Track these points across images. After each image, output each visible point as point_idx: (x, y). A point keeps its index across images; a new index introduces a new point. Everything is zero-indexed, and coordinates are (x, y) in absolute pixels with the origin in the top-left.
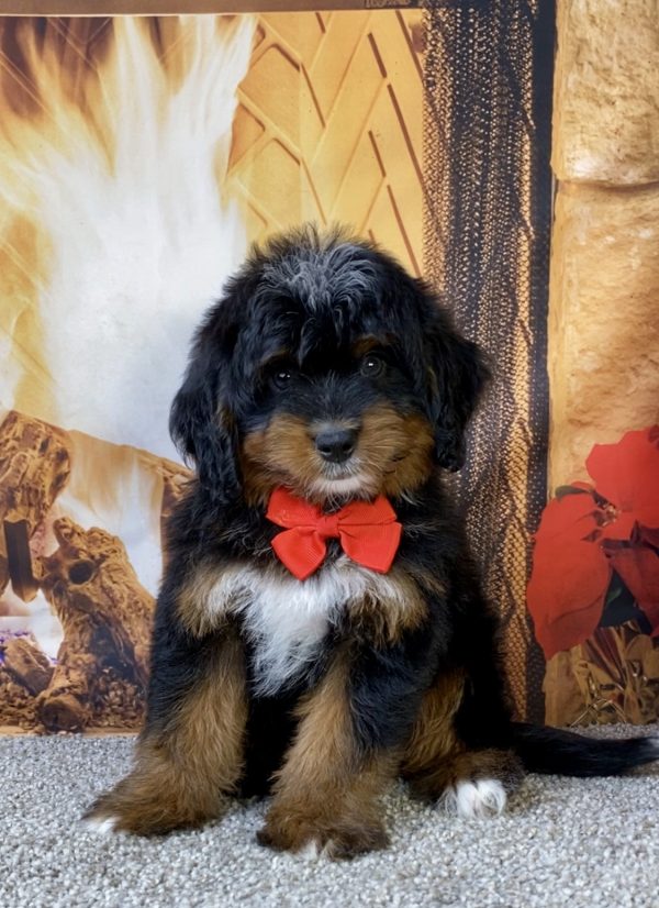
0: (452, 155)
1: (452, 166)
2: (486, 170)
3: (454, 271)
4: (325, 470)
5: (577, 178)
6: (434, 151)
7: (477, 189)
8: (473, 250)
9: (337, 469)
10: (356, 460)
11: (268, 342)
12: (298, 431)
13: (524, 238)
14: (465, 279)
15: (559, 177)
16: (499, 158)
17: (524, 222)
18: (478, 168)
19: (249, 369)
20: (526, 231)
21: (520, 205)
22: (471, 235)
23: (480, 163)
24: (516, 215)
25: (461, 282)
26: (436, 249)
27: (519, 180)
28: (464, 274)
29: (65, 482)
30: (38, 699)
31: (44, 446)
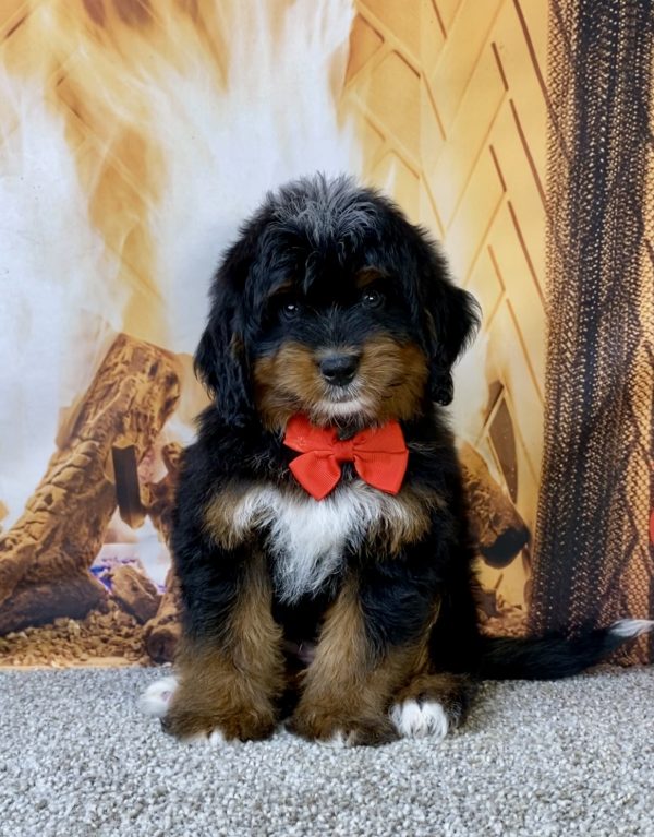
0: (577, 69)
1: (578, 80)
2: (613, 84)
3: (578, 188)
4: (329, 393)
6: (559, 64)
7: (604, 103)
8: (598, 166)
9: (340, 392)
10: (357, 383)
11: (276, 274)
12: (305, 358)
13: (652, 154)
14: (589, 197)
16: (627, 71)
17: (652, 138)
18: (604, 82)
19: (257, 300)
22: (596, 151)
23: (606, 76)
24: (644, 130)
25: (585, 200)
26: (560, 166)
28: (589, 191)
29: (174, 407)
30: (145, 628)
31: (154, 370)
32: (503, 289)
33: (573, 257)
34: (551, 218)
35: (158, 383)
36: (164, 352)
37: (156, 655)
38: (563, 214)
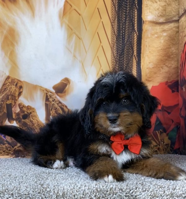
0: (118, 14)
1: (118, 17)
2: (126, 18)
3: (118, 42)
5: (148, 20)
6: (113, 13)
7: (124, 22)
8: (123, 37)
13: (135, 35)
14: (121, 45)
15: (144, 20)
16: (129, 15)
17: (135, 31)
18: (124, 17)
20: (136, 33)
21: (134, 27)
22: (122, 34)
23: (124, 16)
24: (133, 29)
26: (114, 37)
27: (134, 20)
28: (121, 43)
29: (22, 94)
30: (14, 148)
31: (16, 85)
32: (101, 66)
33: (117, 59)
34: (112, 50)
35: (17, 88)
36: (19, 80)
37: (17, 155)
38: (115, 49)
